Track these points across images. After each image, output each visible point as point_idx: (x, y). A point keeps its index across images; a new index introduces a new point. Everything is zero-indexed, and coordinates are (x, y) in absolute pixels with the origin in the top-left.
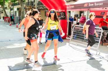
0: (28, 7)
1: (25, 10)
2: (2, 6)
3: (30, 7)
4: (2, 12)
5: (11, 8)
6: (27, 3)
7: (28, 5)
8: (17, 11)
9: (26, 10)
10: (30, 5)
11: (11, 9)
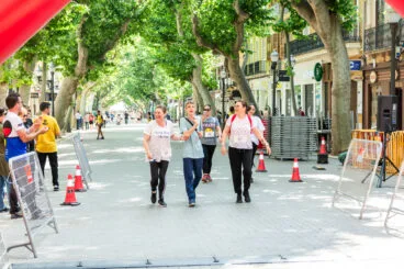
0: (374, 56)
1: (360, 73)
2: (231, 59)
3: (388, 58)
4: (236, 94)
5: (283, 69)
6: (369, 33)
7: (379, 43)
8: (314, 82)
9: (365, 79)
10: (388, 45)
11: (284, 76)
